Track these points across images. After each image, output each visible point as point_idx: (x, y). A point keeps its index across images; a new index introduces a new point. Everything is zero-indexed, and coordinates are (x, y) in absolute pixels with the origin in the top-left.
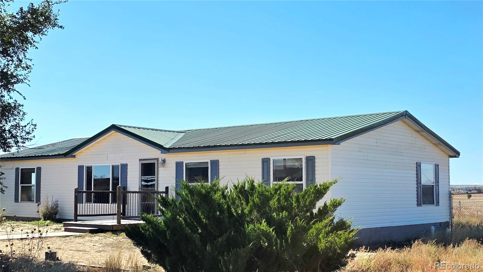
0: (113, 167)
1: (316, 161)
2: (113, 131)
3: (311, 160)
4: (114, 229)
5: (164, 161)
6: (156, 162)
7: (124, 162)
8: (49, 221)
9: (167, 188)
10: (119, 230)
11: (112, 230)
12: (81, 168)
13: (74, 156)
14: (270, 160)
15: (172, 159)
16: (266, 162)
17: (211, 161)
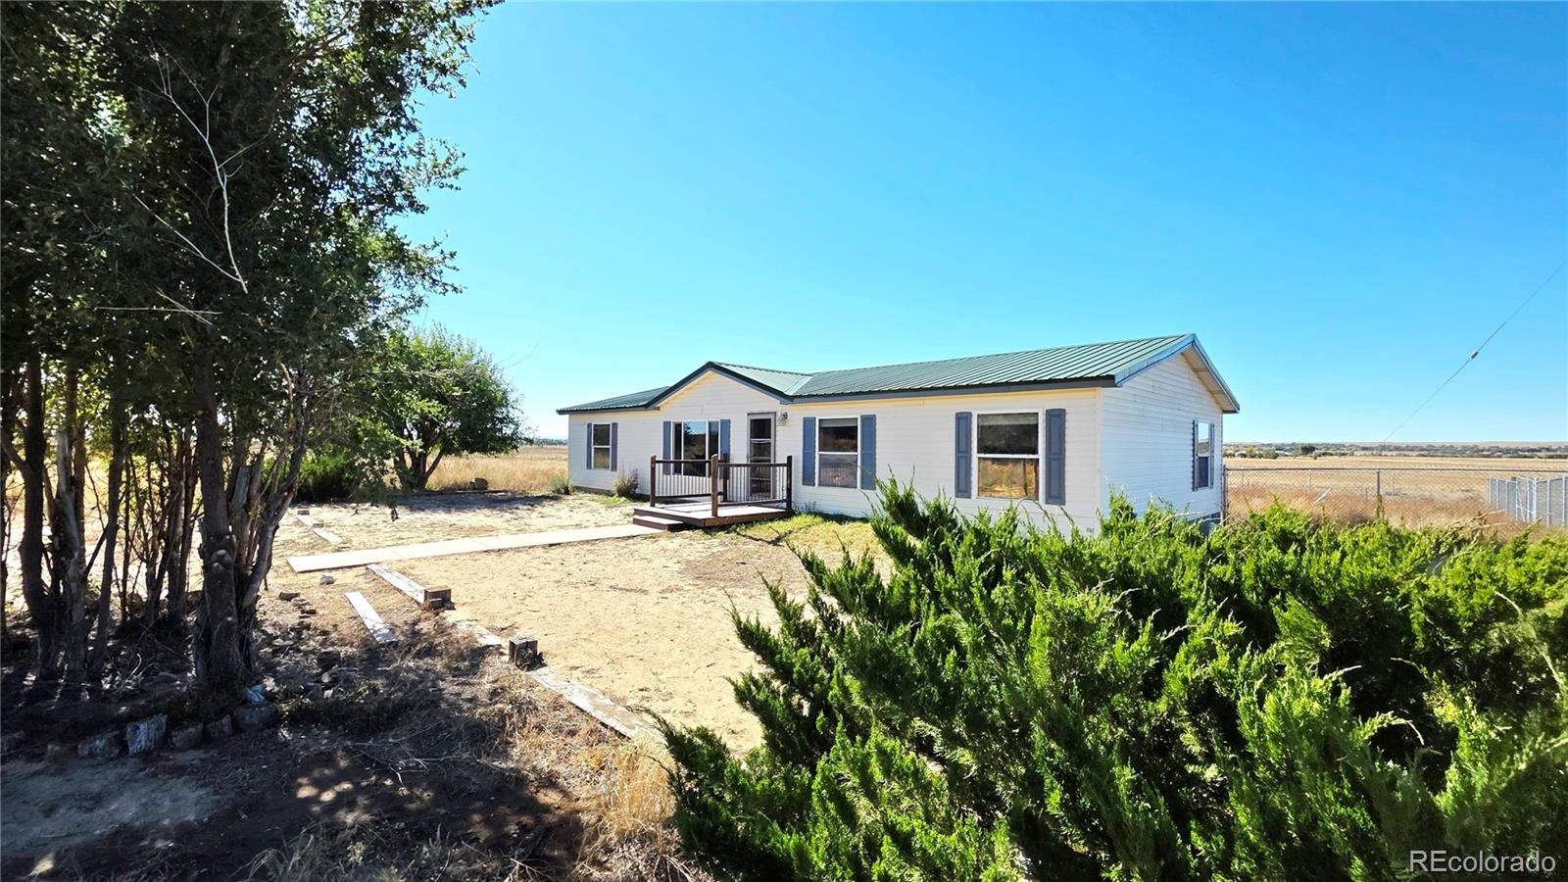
0: (710, 422)
1: (1067, 417)
2: (710, 372)
3: (1056, 417)
4: (706, 525)
5: (785, 416)
6: (772, 417)
7: (725, 417)
8: (624, 498)
9: (790, 458)
10: (714, 527)
12: (667, 425)
13: (658, 409)
14: (971, 415)
15: (798, 413)
16: (963, 419)
17: (860, 416)
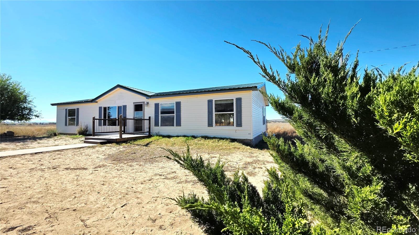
0: (118, 107)
1: (242, 100)
2: (119, 88)
3: (239, 100)
4: (117, 141)
5: (148, 103)
6: (143, 104)
7: (124, 104)
9: (150, 117)
10: (121, 142)
11: (116, 141)
12: (100, 108)
13: (97, 102)
14: (213, 101)
15: (152, 102)
16: (210, 102)
17: (176, 102)
